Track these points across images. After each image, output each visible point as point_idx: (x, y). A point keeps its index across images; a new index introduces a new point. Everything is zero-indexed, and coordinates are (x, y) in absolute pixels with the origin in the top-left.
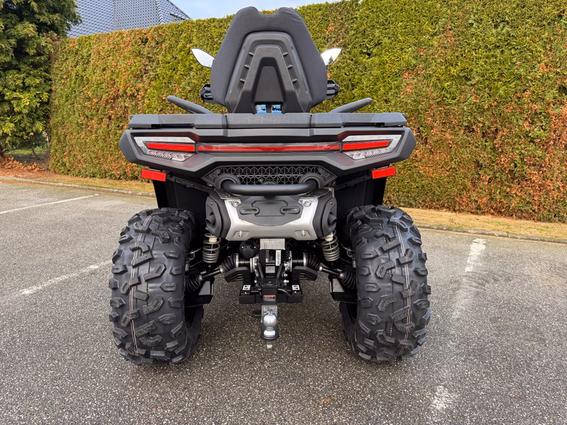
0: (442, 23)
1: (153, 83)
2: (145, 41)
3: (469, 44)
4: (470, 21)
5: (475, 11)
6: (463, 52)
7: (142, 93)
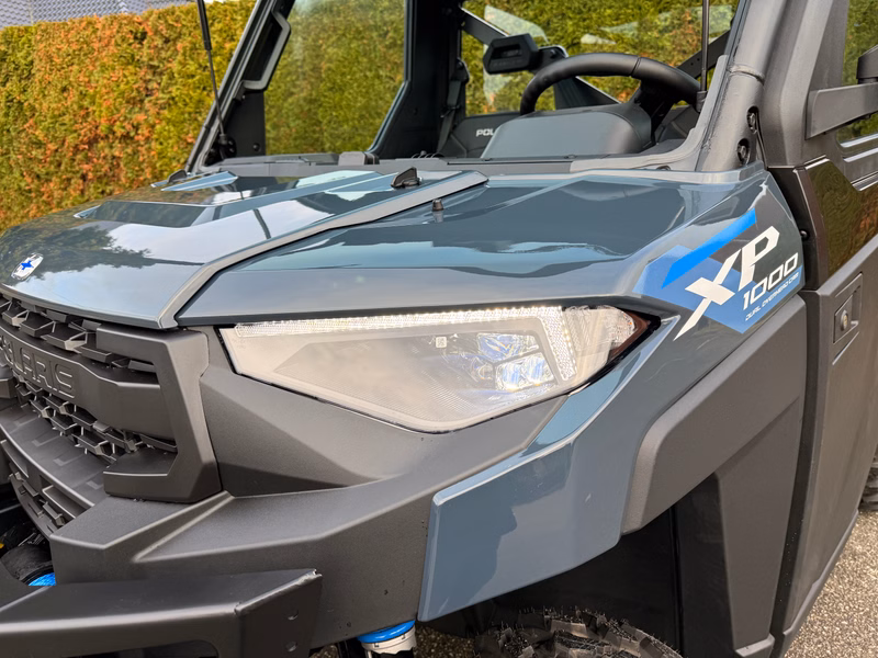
1: (166, 113)
2: (141, 37)
7: (144, 131)
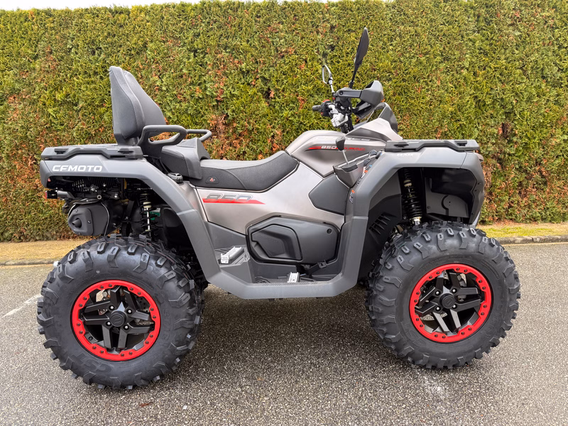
0: (42, 46)
3: (70, 69)
4: (68, 46)
5: (71, 36)
6: (65, 77)
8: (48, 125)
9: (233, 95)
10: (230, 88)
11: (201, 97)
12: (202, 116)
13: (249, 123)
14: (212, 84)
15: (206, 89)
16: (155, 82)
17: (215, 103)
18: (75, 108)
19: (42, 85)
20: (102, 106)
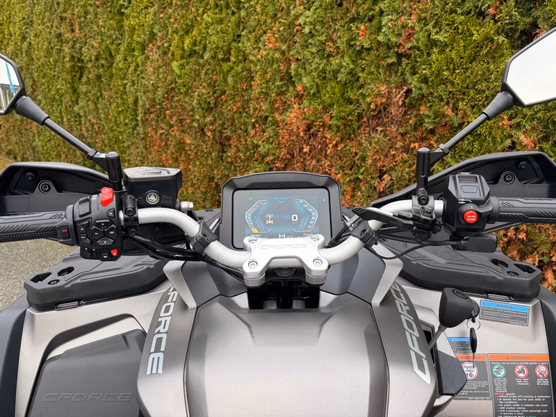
8: (173, 86)
9: (434, 43)
10: (430, 27)
11: (366, 45)
12: (361, 87)
13: (455, 109)
14: (394, 17)
15: (379, 29)
16: (297, 17)
17: (393, 60)
18: (201, 61)
19: (175, 26)
20: (228, 60)
